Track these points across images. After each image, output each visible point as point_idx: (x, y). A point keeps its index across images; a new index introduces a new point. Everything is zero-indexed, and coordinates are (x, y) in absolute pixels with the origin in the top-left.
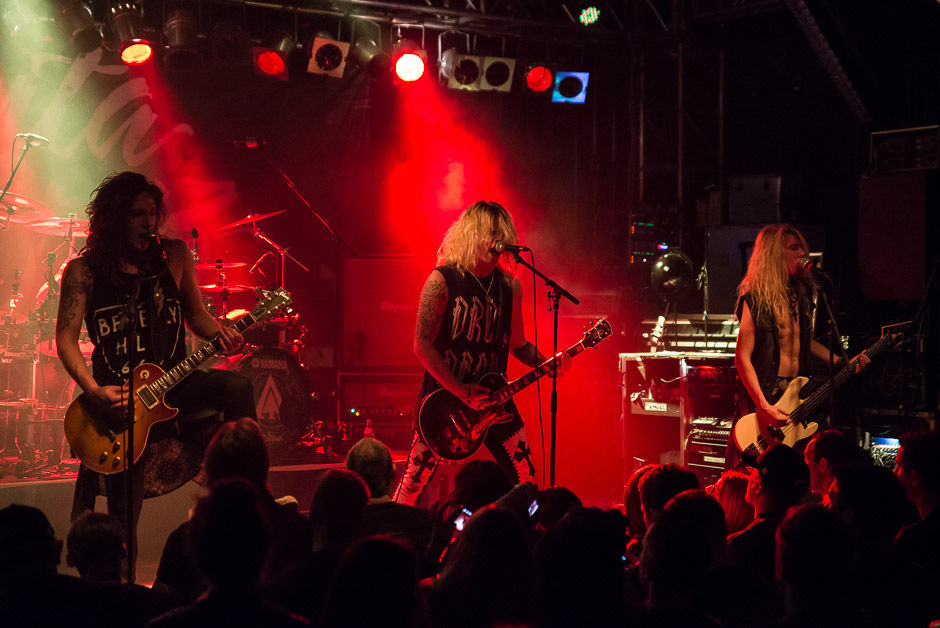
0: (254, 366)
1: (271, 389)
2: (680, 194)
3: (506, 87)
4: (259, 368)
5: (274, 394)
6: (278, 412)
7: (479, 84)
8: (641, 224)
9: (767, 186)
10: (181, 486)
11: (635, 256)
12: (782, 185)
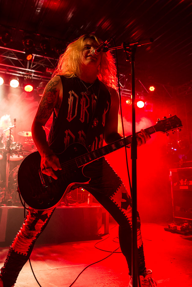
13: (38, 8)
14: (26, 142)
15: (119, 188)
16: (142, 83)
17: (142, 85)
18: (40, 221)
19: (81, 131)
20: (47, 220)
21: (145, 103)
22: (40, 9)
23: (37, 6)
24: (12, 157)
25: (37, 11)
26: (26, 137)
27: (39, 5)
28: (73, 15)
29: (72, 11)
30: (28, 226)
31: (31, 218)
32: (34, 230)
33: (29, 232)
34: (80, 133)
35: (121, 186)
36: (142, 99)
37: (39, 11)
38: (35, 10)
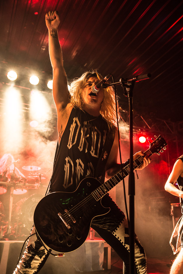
13: (43, 47)
14: (30, 176)
15: (122, 223)
16: (144, 119)
17: (143, 121)
18: (36, 257)
19: (79, 160)
20: (44, 256)
21: (147, 138)
22: (45, 47)
23: (42, 45)
24: (16, 191)
25: (42, 49)
26: (30, 171)
27: (44, 43)
28: (76, 53)
29: (77, 49)
30: (24, 263)
31: (28, 255)
32: (30, 267)
33: (25, 270)
34: (77, 161)
35: (123, 220)
36: (143, 134)
37: (44, 49)
38: (41, 48)
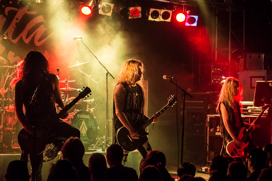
0: (78, 117)
1: (83, 125)
2: (229, 59)
3: (169, 20)
4: (79, 118)
5: (84, 127)
6: (86, 133)
7: (159, 19)
8: (216, 69)
9: (259, 57)
10: (54, 158)
11: (214, 80)
12: (264, 56)
